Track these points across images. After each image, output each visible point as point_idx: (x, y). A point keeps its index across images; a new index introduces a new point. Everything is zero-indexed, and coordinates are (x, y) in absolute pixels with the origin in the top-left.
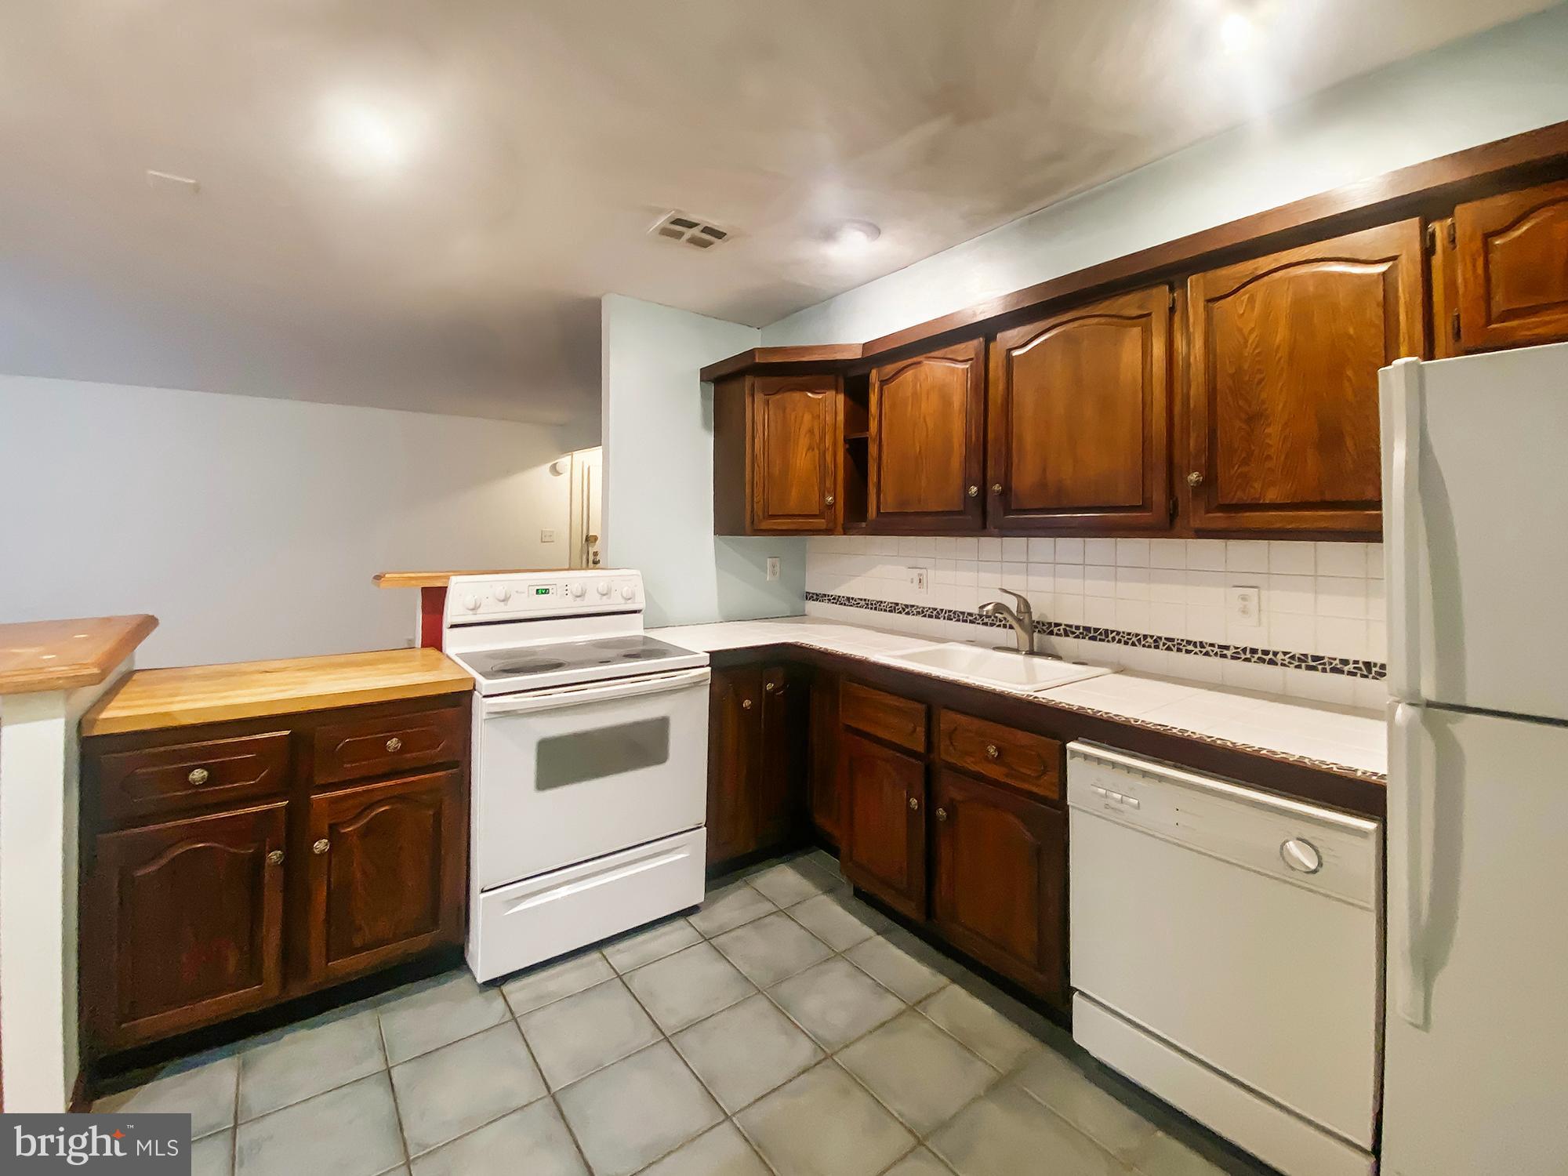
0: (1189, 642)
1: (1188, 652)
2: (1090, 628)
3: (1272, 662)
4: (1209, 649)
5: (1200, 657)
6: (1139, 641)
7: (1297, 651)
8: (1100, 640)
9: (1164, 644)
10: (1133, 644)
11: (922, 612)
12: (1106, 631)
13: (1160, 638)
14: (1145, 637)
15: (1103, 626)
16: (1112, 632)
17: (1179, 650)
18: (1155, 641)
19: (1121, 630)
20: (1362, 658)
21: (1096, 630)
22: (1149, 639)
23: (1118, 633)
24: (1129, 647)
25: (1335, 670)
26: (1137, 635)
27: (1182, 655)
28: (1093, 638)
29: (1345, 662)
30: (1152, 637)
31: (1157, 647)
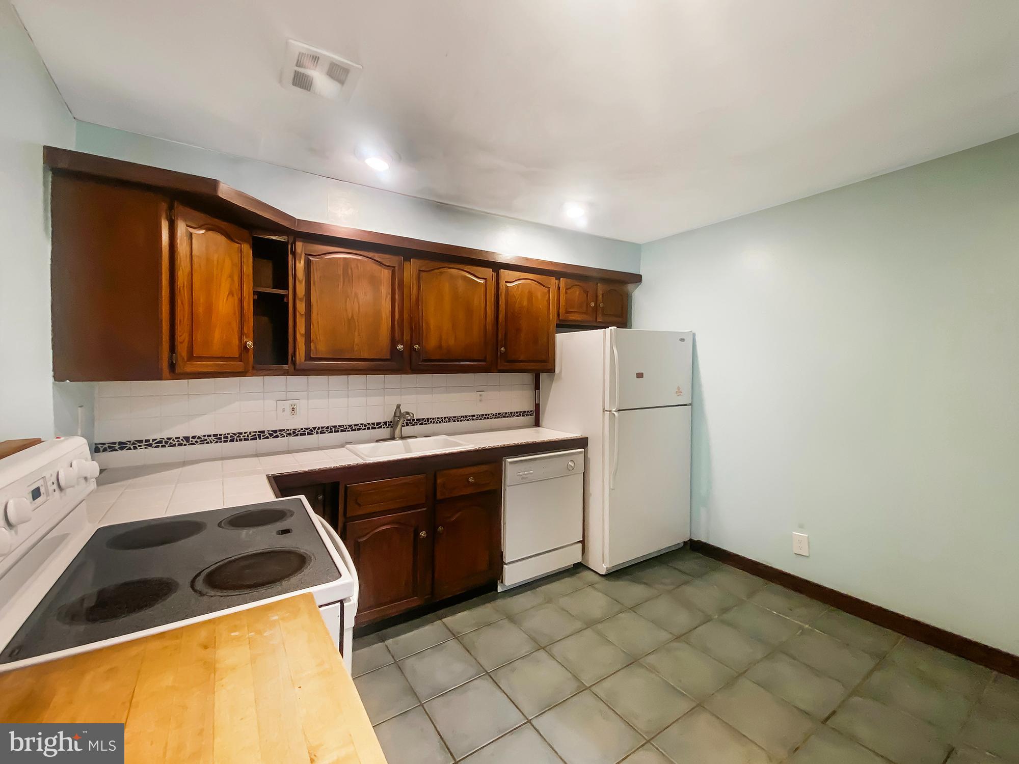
0: (461, 417)
1: (461, 421)
2: (420, 419)
3: (488, 418)
4: (468, 417)
5: (466, 422)
6: (442, 420)
7: (494, 412)
8: (426, 424)
9: (452, 419)
10: (440, 422)
11: (294, 433)
12: (428, 419)
13: (451, 417)
14: (445, 418)
15: (426, 417)
16: (431, 419)
17: (458, 421)
18: (449, 419)
19: (434, 417)
20: (510, 411)
21: (423, 419)
22: (446, 419)
23: (433, 419)
24: (438, 424)
25: (504, 417)
26: (442, 418)
27: (460, 422)
28: (422, 424)
29: (506, 413)
30: (447, 417)
31: (449, 422)
